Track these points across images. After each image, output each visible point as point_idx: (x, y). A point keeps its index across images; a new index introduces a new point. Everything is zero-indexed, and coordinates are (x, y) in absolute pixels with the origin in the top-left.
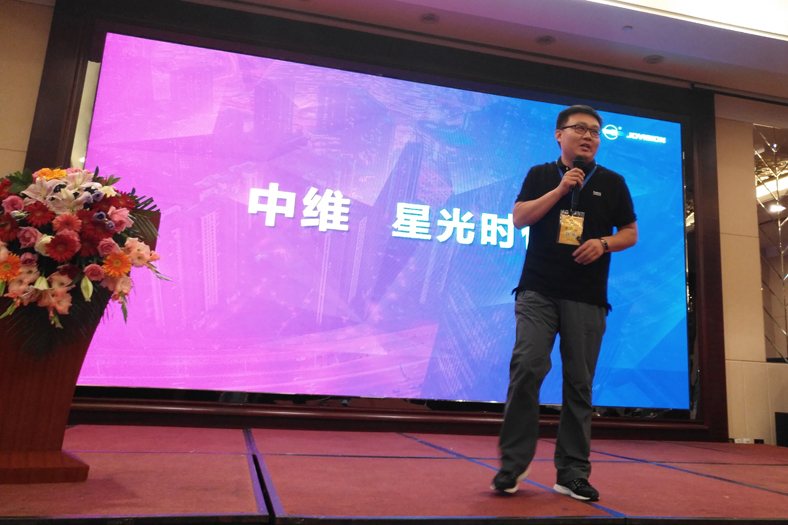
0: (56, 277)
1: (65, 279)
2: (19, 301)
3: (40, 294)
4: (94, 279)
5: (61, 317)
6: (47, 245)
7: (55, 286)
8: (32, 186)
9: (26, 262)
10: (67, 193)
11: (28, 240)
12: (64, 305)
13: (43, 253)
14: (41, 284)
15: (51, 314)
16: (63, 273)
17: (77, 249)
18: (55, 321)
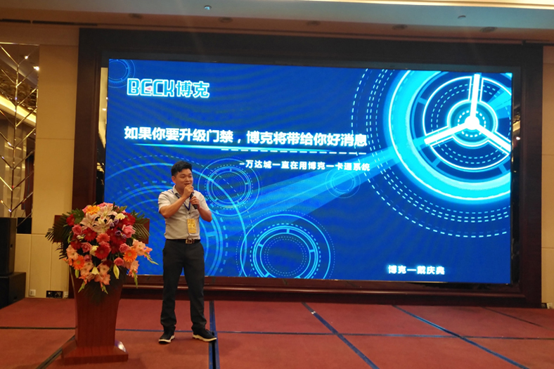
0: (101, 266)
1: (105, 267)
2: (86, 281)
3: (96, 276)
4: (119, 265)
5: (106, 286)
6: (95, 252)
7: (101, 270)
8: (84, 219)
9: (87, 260)
10: (101, 221)
11: (87, 249)
12: (107, 281)
13: (94, 255)
14: (95, 271)
15: (102, 285)
16: (104, 264)
17: (110, 251)
18: (104, 288)
